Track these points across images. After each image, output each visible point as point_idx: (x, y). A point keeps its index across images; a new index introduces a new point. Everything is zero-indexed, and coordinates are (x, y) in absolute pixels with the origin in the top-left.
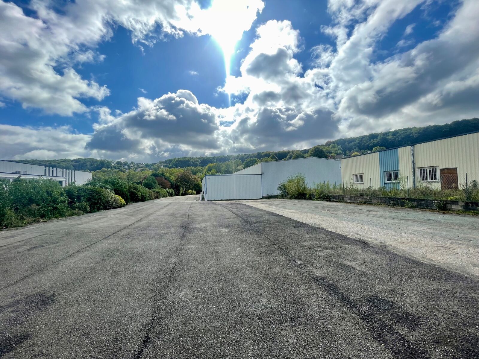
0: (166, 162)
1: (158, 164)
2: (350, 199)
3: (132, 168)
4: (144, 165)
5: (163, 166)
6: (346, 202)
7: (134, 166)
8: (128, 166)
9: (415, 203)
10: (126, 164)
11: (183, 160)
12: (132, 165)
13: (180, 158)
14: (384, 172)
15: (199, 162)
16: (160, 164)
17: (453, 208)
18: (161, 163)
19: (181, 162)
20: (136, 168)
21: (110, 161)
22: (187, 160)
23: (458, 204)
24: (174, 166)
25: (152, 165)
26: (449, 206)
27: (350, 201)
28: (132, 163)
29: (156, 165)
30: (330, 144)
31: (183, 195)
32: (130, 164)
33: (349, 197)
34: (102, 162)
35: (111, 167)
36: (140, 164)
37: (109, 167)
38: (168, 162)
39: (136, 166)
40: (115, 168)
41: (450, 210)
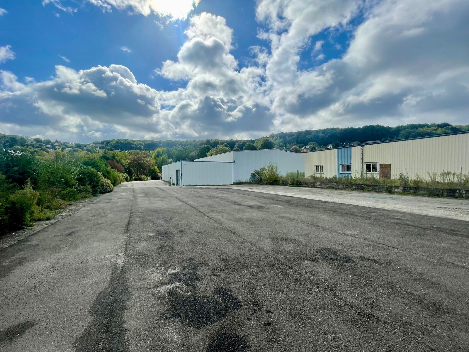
0: (102, 143)
1: (93, 145)
2: (320, 185)
3: (57, 147)
4: (74, 145)
5: (98, 148)
6: (317, 187)
7: (59, 146)
8: (52, 145)
9: (371, 188)
10: (48, 142)
11: (124, 142)
12: (57, 144)
13: (120, 140)
14: (340, 164)
15: (143, 146)
16: (94, 145)
17: (396, 191)
18: (96, 144)
19: (122, 144)
20: (64, 149)
21: (24, 137)
22: (129, 143)
23: (399, 188)
24: (113, 148)
25: (85, 146)
26: (393, 190)
27: (320, 187)
28: (57, 141)
29: (90, 146)
30: (273, 137)
31: (136, 180)
32: (55, 143)
33: (319, 183)
34: (13, 138)
35: (28, 146)
36: (69, 143)
37: (25, 145)
38: (105, 143)
39: (62, 146)
40: (33, 146)
41: (394, 192)
